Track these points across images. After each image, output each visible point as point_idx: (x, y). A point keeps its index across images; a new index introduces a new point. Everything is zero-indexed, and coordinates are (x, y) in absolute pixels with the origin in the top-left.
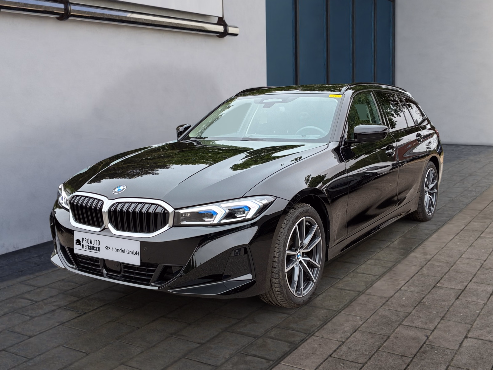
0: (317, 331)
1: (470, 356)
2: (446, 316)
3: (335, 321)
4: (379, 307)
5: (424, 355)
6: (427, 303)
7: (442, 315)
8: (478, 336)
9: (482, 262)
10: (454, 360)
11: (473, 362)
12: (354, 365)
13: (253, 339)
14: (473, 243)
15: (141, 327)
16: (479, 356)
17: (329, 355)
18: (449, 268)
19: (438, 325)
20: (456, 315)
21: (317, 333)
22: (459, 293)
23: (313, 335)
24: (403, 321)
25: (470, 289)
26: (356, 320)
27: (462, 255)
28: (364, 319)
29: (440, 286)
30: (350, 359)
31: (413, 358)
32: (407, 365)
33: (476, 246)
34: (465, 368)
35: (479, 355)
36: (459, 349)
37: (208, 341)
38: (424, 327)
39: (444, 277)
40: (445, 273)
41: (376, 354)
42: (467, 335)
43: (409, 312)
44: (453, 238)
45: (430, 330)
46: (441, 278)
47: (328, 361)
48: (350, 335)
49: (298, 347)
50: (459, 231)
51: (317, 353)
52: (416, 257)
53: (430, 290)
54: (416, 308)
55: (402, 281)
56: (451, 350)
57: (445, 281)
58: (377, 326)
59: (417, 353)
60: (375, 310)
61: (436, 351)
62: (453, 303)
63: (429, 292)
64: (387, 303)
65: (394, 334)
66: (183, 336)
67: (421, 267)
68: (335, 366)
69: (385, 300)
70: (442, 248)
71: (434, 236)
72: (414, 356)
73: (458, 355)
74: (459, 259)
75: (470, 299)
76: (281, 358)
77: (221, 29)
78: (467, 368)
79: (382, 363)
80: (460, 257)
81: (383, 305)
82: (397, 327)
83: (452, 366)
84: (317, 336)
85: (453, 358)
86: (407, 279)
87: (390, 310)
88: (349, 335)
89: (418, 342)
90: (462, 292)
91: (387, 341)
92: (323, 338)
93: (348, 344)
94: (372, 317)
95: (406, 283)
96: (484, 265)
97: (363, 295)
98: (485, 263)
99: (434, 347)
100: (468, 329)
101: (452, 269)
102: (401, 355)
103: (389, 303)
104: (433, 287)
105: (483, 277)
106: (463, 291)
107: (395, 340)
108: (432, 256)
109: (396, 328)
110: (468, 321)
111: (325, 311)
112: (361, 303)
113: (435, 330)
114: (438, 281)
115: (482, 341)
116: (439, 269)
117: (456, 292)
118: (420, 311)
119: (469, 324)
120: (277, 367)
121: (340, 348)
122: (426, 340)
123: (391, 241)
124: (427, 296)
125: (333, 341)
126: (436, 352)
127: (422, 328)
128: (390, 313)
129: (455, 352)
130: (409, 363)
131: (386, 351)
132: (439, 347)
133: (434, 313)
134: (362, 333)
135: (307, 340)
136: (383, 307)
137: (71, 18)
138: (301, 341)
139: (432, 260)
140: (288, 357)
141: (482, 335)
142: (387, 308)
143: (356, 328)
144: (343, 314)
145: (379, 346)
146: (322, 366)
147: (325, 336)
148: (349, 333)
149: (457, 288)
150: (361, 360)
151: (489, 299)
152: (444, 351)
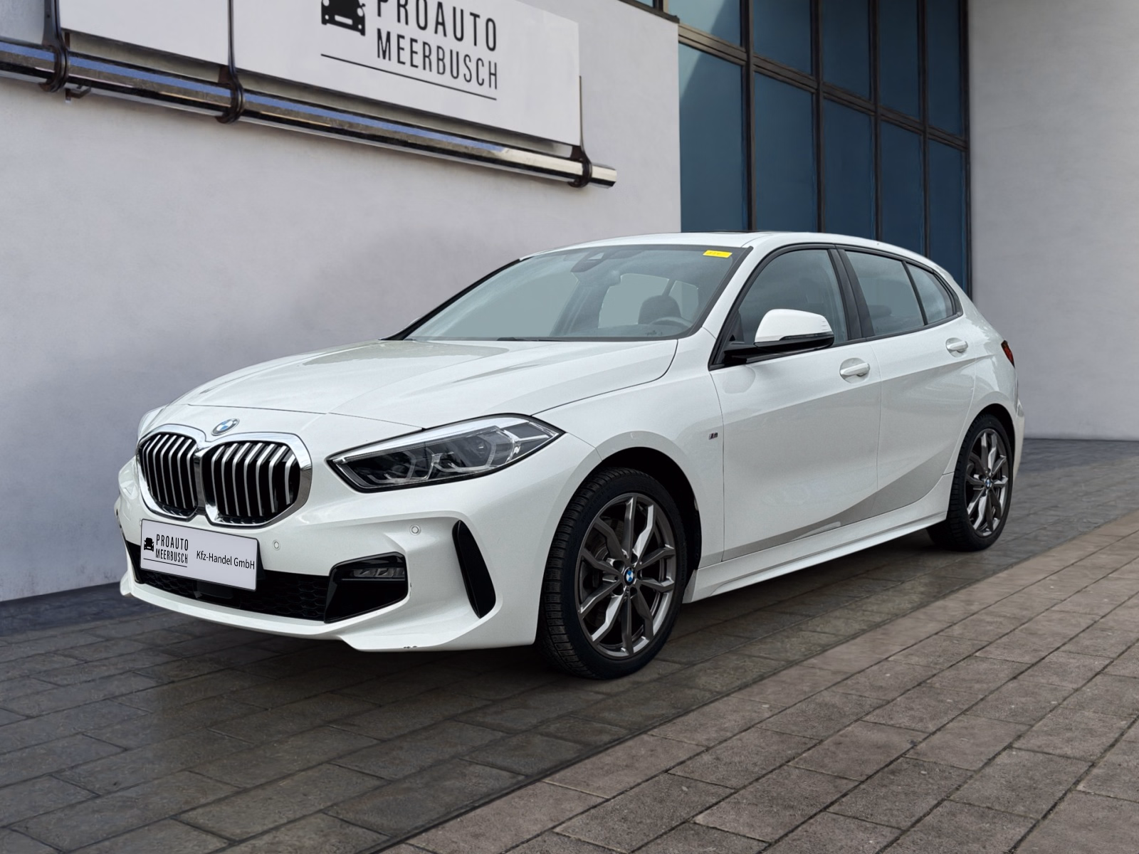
0: (655, 727)
1: (1004, 783)
2: (974, 708)
3: (708, 710)
4: (822, 689)
5: (892, 777)
6: (937, 685)
7: (966, 707)
8: (1039, 747)
9: (1097, 618)
10: (962, 789)
11: (1008, 794)
12: (713, 791)
13: (505, 735)
14: (1086, 587)
15: (272, 708)
16: (1026, 783)
17: (664, 769)
18: (1013, 627)
19: (948, 723)
20: (1000, 706)
21: (656, 730)
22: (1021, 670)
23: (645, 732)
24: (867, 714)
25: (1050, 662)
26: (758, 711)
27: (1052, 607)
28: (779, 709)
29: (982, 656)
30: (712, 778)
31: (862, 782)
32: (841, 794)
33: (1090, 592)
34: (985, 806)
35: (1028, 781)
36: (983, 767)
37: (403, 736)
38: (912, 727)
39: (999, 641)
40: (1001, 635)
41: (776, 771)
42: (1011, 743)
43: (890, 699)
44: (1044, 578)
45: (927, 733)
46: (986, 643)
47: (656, 781)
48: (730, 736)
49: (601, 752)
50: (1062, 567)
51: (637, 765)
52: (945, 608)
53: (955, 662)
54: (909, 692)
55: (898, 647)
56: (961, 771)
57: (996, 647)
58: (801, 720)
59: (875, 773)
60: (811, 694)
61: (925, 770)
62: (1001, 686)
63: (951, 666)
64: (845, 682)
65: (837, 737)
66: (354, 725)
67: (949, 625)
68: (666, 790)
69: (844, 677)
70: (1013, 594)
71: (1003, 575)
72: (867, 779)
73: (976, 780)
74: (1043, 612)
75: (1043, 681)
76: (547, 770)
77: (576, 168)
78: (989, 805)
79: (782, 790)
80: (1047, 610)
81: (834, 685)
82: (849, 725)
83: (951, 800)
84: (652, 735)
85: (960, 786)
86: (913, 642)
87: (846, 694)
88: (729, 734)
89: (889, 752)
90: (1029, 668)
91: (814, 749)
92: (666, 739)
93: (718, 752)
94: (797, 705)
95: (904, 649)
96: (1098, 623)
97: (798, 667)
98: (1102, 620)
99: (921, 762)
100: (1019, 733)
101: (1020, 628)
102: (836, 776)
103: (849, 682)
104: (964, 657)
105: (1087, 643)
106: (1033, 665)
107: (833, 748)
108: (985, 606)
109: (845, 727)
110: (1023, 720)
111: (694, 691)
112: (783, 682)
113: (938, 735)
114: (980, 647)
115: (1047, 756)
116: (992, 628)
117: (1015, 667)
118: (917, 697)
119: (1025, 724)
120: (530, 787)
121: (696, 757)
122: (908, 750)
123: (899, 581)
124: (943, 673)
125: (686, 745)
126: (923, 772)
127: (906, 729)
128: (845, 700)
129: (969, 774)
130: (850, 791)
131: (802, 767)
132: (935, 763)
133: (949, 703)
134: (762, 733)
135: (627, 740)
136: (834, 688)
137: (242, 119)
138: (610, 742)
139: (980, 613)
140: (566, 770)
141: (1048, 746)
142: (840, 690)
143: (753, 723)
144: (734, 699)
145: (789, 756)
146: (637, 790)
147: (670, 735)
148: (731, 732)
149: (1019, 660)
150: (734, 782)
151: (1090, 680)
152: (943, 771)
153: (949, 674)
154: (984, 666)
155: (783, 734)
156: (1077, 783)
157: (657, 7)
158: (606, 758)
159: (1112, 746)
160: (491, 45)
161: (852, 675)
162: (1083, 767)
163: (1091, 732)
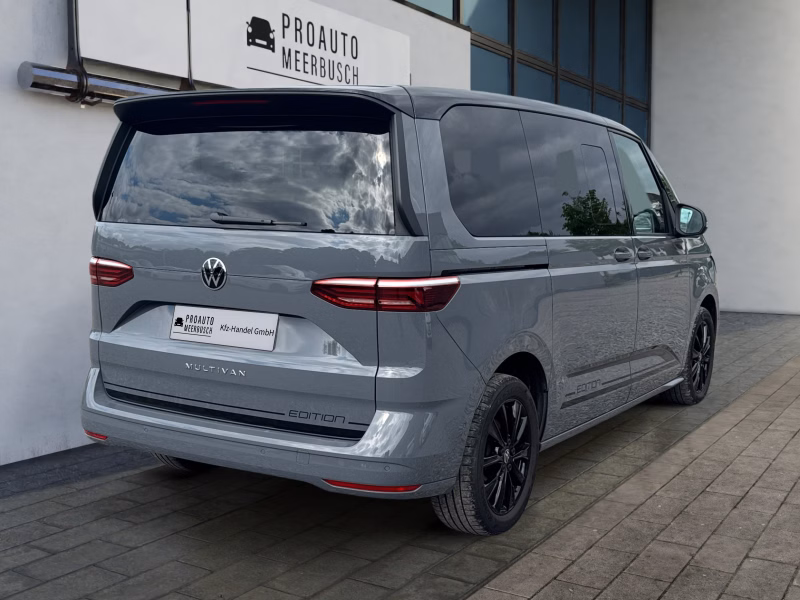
1: (752, 581)
2: (719, 529)
3: (561, 534)
4: (625, 516)
5: (688, 579)
6: (691, 513)
7: (713, 528)
8: (764, 556)
9: (771, 461)
10: (729, 586)
12: (588, 591)
13: (446, 555)
14: (757, 437)
16: (764, 581)
17: (553, 577)
19: (707, 540)
20: (733, 528)
21: (536, 549)
22: (738, 501)
23: (530, 551)
24: (657, 535)
25: (752, 495)
26: (591, 534)
27: (741, 453)
28: (604, 533)
29: (711, 491)
30: (583, 583)
32: (663, 591)
33: (761, 441)
34: (746, 597)
36: (736, 572)
38: (687, 544)
39: (717, 480)
40: (717, 475)
41: (619, 577)
42: (747, 554)
43: (667, 524)
44: (730, 430)
45: (696, 548)
46: (711, 481)
47: (551, 585)
48: (582, 552)
49: (510, 566)
50: (739, 421)
51: (536, 575)
52: (676, 454)
53: (696, 496)
54: (677, 518)
55: (657, 484)
56: (725, 574)
57: (717, 484)
58: (621, 541)
59: (677, 577)
60: (619, 521)
62: (729, 514)
63: (695, 499)
64: (636, 512)
65: (644, 552)
66: (348, 550)
67: (683, 467)
68: (560, 592)
69: (634, 507)
70: (714, 443)
71: (704, 427)
72: (673, 581)
73: (736, 580)
74: (737, 457)
75: (752, 509)
76: (486, 580)
78: (749, 596)
79: (628, 589)
80: (739, 455)
81: (629, 514)
82: (650, 543)
83: (726, 594)
84: (535, 553)
85: (728, 584)
86: (665, 481)
87: (639, 521)
89: (679, 562)
90: (741, 500)
91: (635, 561)
92: (545, 555)
93: (580, 564)
94: (614, 529)
95: (662, 487)
96: (772, 465)
97: (602, 501)
98: (774, 463)
99: (701, 569)
100: (750, 546)
101: (727, 470)
102: (655, 579)
103: (638, 512)
104: (700, 492)
105: (771, 481)
106: (743, 497)
107: (646, 560)
108: (700, 452)
109: (648, 545)
110: (750, 537)
112: (599, 512)
113: (703, 548)
114: (708, 484)
115: (770, 562)
117: (733, 499)
118: (683, 522)
119: (752, 540)
120: (479, 592)
121: (568, 568)
122: (690, 560)
123: (642, 434)
124: (692, 504)
125: (559, 560)
126: (704, 575)
127: (684, 545)
128: (641, 525)
129: (731, 575)
130: (666, 589)
131: (633, 573)
132: (708, 569)
133: (703, 526)
134: (600, 550)
135: (522, 558)
136: (630, 516)
138: (513, 559)
139: (699, 458)
140: (496, 579)
141: (769, 555)
142: (635, 518)
143: (592, 543)
144: (574, 525)
145: (623, 566)
146: (543, 591)
147: (548, 553)
148: (582, 550)
149: (733, 493)
150: (597, 585)
151: (779, 508)
152: (715, 574)
153: (694, 504)
154: (715, 498)
155: (613, 550)
156: (792, 580)
157: (456, 20)
158: (517, 569)
160: (355, 55)
161: (638, 507)
162: (793, 569)
163: (790, 545)
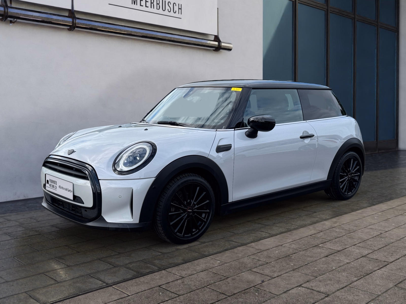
0: (170, 268)
2: (299, 268)
3: (195, 262)
4: (246, 256)
5: (243, 295)
6: (293, 258)
7: (297, 267)
8: (312, 287)
9: (383, 233)
12: (170, 295)
13: (113, 267)
14: (390, 218)
16: (294, 301)
17: (160, 285)
18: (345, 234)
19: (283, 274)
20: (311, 268)
21: (169, 269)
22: (333, 253)
23: (164, 270)
24: (254, 268)
25: (347, 251)
26: (214, 263)
27: (369, 226)
28: (222, 263)
29: (321, 246)
30: (174, 290)
31: (229, 296)
32: (216, 301)
33: (391, 221)
36: (282, 294)
38: (267, 275)
39: (333, 240)
40: (337, 237)
41: (201, 289)
42: (302, 284)
43: (269, 262)
44: (375, 214)
45: (272, 277)
46: (329, 240)
47: (153, 289)
49: (142, 276)
50: (387, 209)
51: (151, 282)
52: (324, 224)
53: (308, 248)
54: (279, 260)
55: (291, 240)
56: (272, 295)
57: (331, 243)
58: (227, 269)
59: (237, 293)
60: (240, 258)
62: (318, 259)
64: (258, 254)
65: (235, 277)
67: (319, 232)
68: (153, 294)
69: (259, 252)
70: (356, 220)
72: (232, 295)
73: (275, 299)
74: (363, 228)
75: (337, 258)
76: (117, 282)
77: (216, 44)
79: (197, 297)
80: (366, 227)
82: (244, 272)
84: (167, 271)
85: (266, 301)
86: (298, 238)
87: (254, 259)
88: (195, 272)
89: (250, 284)
91: (223, 281)
92: (170, 272)
93: (185, 279)
94: (231, 262)
96: (382, 235)
97: (244, 246)
98: (385, 233)
99: (259, 290)
100: (309, 280)
101: (347, 235)
102: (221, 293)
103: (259, 254)
104: (313, 246)
105: (369, 243)
106: (339, 251)
107: (230, 281)
108: (340, 225)
109: (242, 273)
110: (315, 275)
111: (197, 254)
112: (234, 252)
113: (276, 278)
114: (324, 242)
115: (312, 291)
116: (335, 234)
117: (331, 251)
118: (281, 262)
119: (314, 277)
120: (106, 288)
121: (175, 281)
122: (258, 285)
126: (257, 294)
127: (265, 275)
128: (251, 261)
129: (274, 296)
130: (221, 299)
131: (212, 288)
132: (265, 290)
133: (292, 266)
134: (208, 273)
135: (155, 272)
136: (251, 256)
137: (76, 29)
138: (149, 272)
139: (336, 227)
140: (124, 283)
143: (208, 269)
144: (208, 257)
145: (210, 283)
146: (144, 292)
147: (173, 272)
148: (197, 272)
149: (335, 249)
150: (181, 292)
151: (358, 259)
152: (264, 294)
153: (301, 253)
154: (319, 250)
155: (216, 273)
158: (142, 279)
159: (343, 288)
163: (339, 282)
